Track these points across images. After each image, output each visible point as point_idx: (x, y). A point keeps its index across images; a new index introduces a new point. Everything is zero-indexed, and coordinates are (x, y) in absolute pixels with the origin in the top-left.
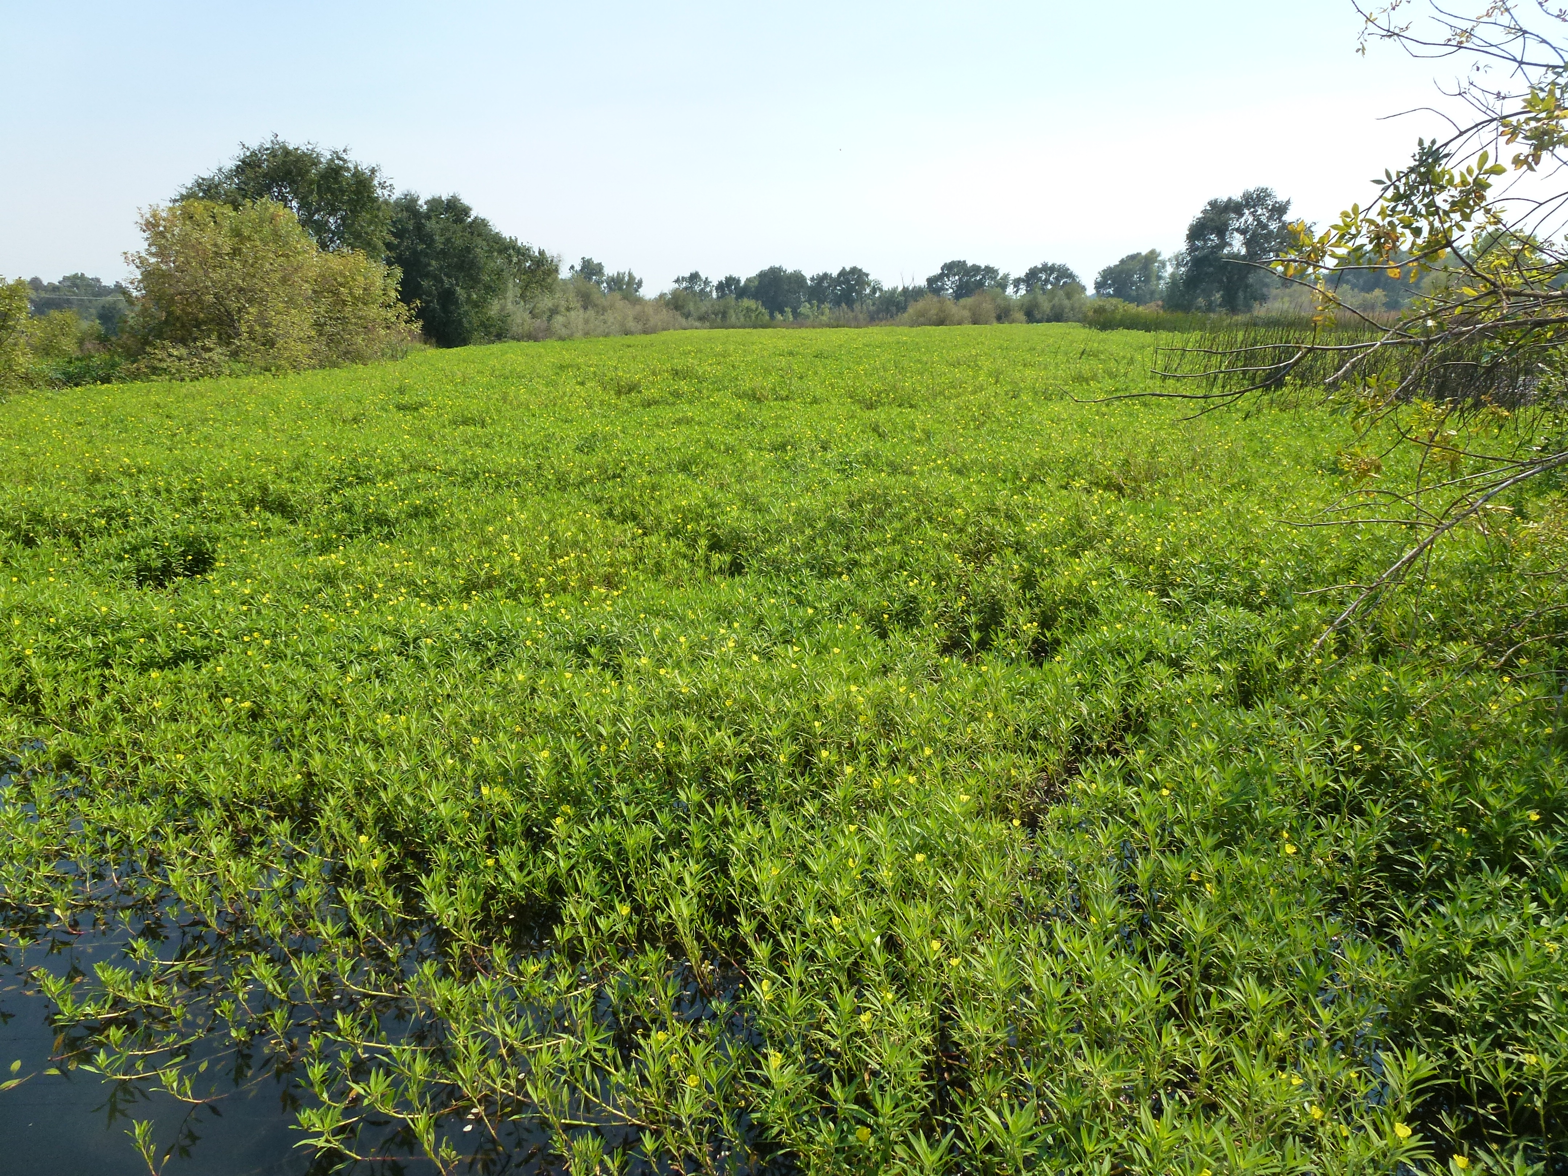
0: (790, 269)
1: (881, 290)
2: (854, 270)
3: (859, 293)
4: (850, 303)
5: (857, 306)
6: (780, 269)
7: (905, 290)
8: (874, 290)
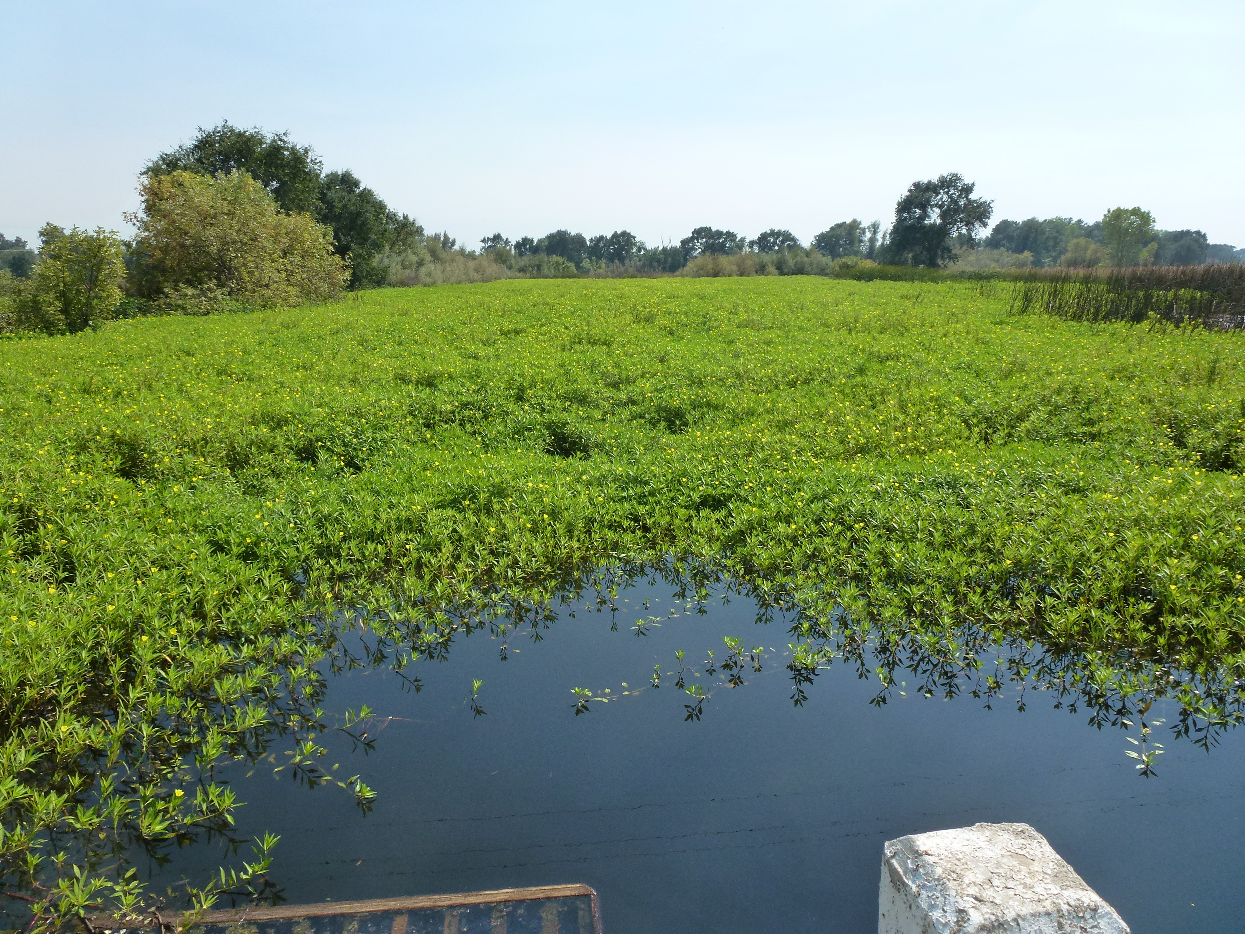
0: (573, 232)
1: (645, 249)
2: (624, 234)
3: (628, 252)
4: (622, 259)
5: (627, 262)
6: (565, 232)
7: (664, 249)
8: (639, 250)
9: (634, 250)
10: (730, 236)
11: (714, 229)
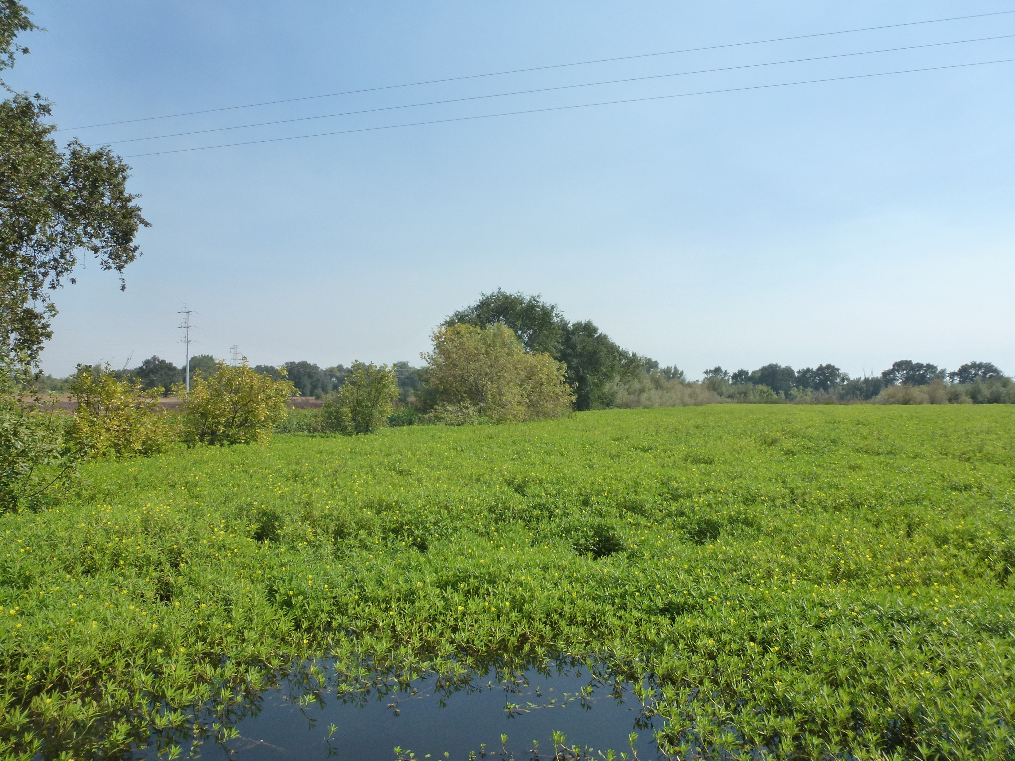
0: (783, 365)
1: (848, 380)
2: (829, 367)
3: (833, 382)
4: (826, 388)
5: (831, 390)
6: (776, 366)
7: (866, 380)
8: (843, 380)
9: (838, 380)
10: (930, 368)
11: (914, 362)
